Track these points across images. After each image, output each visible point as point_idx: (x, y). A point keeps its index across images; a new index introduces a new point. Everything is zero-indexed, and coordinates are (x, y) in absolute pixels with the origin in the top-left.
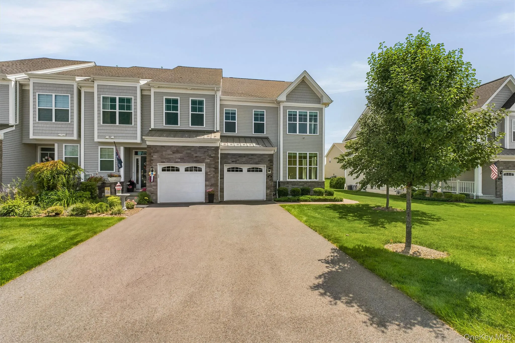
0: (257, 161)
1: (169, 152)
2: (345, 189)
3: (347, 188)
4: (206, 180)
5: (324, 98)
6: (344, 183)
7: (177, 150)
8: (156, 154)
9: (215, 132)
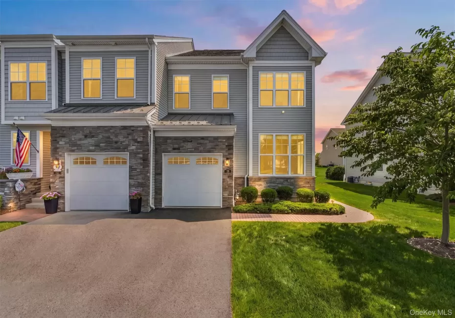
0: (210, 147)
1: (80, 135)
2: (344, 181)
3: (347, 179)
4: (131, 177)
5: (313, 50)
6: (343, 173)
7: (90, 132)
8: (63, 139)
9: (148, 105)
